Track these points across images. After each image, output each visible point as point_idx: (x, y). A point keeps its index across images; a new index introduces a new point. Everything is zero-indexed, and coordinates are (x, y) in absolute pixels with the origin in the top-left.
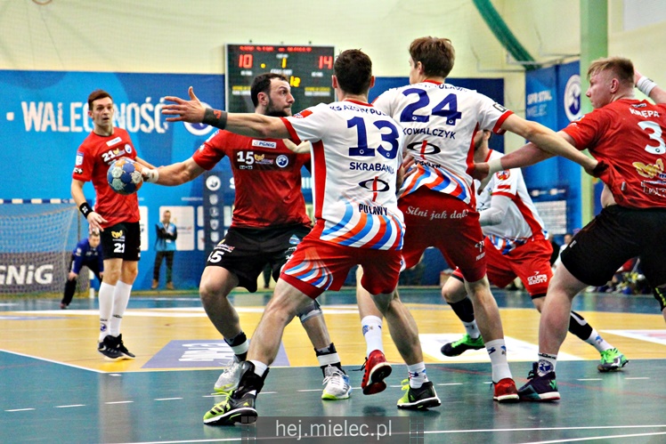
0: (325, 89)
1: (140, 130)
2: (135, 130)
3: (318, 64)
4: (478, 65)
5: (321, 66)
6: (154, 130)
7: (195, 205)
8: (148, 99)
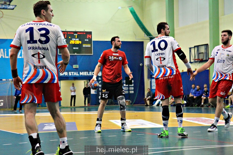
0: (89, 45)
3: (87, 37)
4: (136, 37)
5: (88, 38)
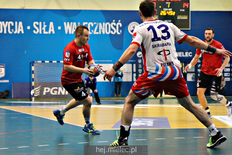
0: (185, 16)
1: (110, 33)
2: (109, 33)
5: (184, 7)
6: (116, 33)
7: (132, 63)
8: (114, 21)
